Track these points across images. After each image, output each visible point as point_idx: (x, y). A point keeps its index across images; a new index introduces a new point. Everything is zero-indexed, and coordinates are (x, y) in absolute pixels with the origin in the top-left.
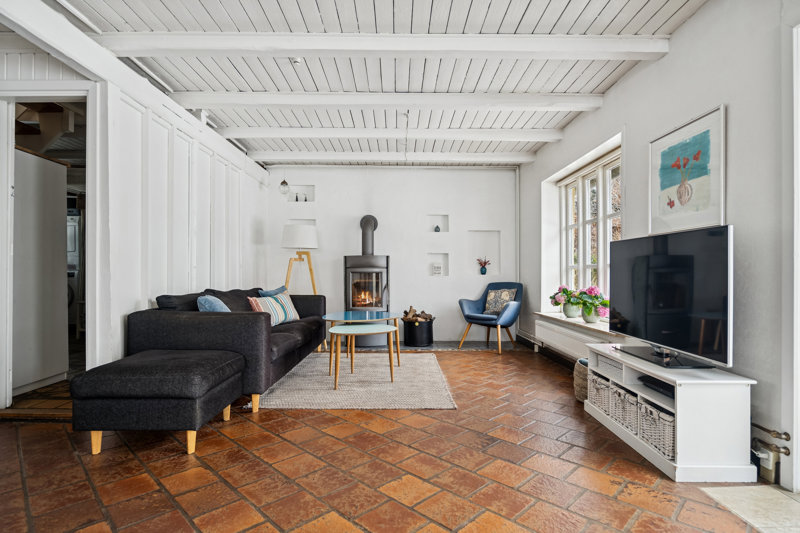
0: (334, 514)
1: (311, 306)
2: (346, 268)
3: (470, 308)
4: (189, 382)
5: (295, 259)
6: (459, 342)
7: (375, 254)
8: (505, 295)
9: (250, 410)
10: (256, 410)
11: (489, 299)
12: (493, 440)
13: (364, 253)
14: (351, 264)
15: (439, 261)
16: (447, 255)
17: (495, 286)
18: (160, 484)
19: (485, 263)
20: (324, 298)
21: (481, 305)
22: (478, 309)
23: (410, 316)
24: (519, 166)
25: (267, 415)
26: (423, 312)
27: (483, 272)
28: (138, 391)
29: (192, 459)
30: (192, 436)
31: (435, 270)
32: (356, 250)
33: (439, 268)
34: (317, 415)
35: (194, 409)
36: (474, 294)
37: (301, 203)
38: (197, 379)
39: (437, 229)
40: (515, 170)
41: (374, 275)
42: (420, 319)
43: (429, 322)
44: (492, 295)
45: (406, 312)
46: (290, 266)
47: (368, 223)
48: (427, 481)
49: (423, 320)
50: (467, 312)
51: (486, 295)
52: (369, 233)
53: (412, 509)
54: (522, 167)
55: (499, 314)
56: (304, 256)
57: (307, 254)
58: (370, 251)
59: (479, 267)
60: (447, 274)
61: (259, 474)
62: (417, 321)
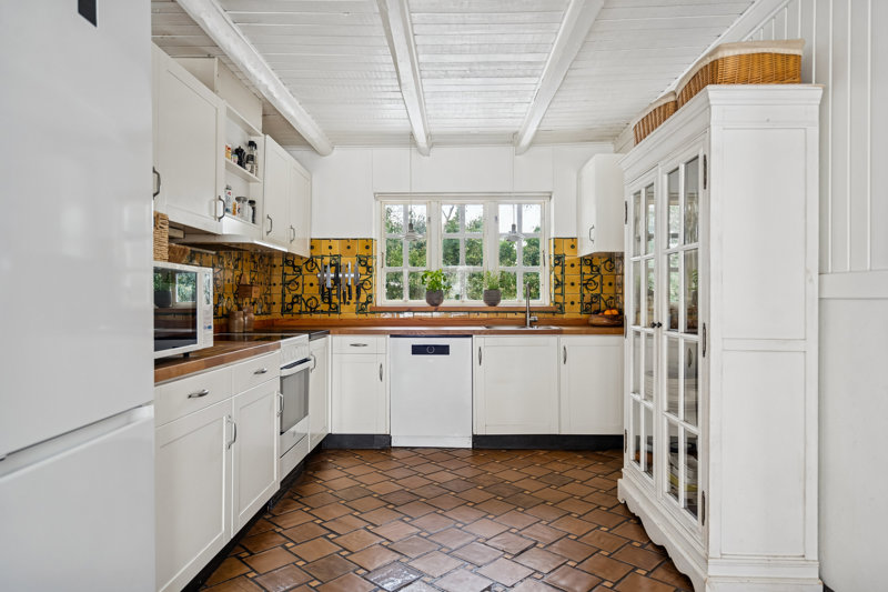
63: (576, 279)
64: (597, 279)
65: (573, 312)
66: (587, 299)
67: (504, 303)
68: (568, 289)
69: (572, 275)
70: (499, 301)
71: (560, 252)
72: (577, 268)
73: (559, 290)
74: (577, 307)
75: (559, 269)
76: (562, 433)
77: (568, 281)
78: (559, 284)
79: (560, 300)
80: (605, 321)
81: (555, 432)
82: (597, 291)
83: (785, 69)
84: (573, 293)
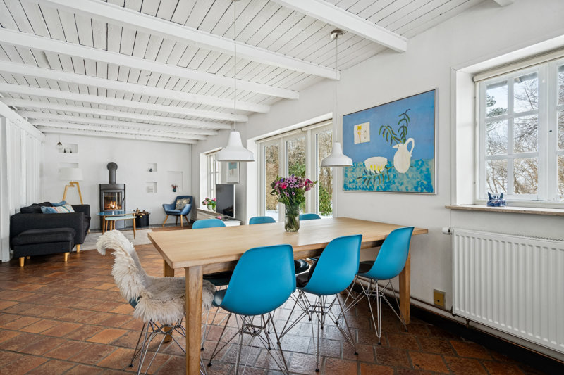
2: (100, 190)
3: (168, 208)
4: (68, 236)
5: (69, 186)
6: (162, 224)
7: (117, 183)
8: (185, 201)
10: (79, 251)
11: (177, 203)
13: (110, 182)
14: (102, 188)
15: (152, 186)
16: (156, 183)
17: (180, 198)
19: (176, 187)
20: (89, 206)
21: (174, 205)
22: (172, 208)
23: (138, 213)
24: (191, 144)
26: (144, 211)
27: (175, 191)
30: (67, 254)
31: (149, 190)
32: (107, 181)
33: (152, 189)
35: (69, 245)
36: (170, 202)
37: (68, 154)
39: (151, 170)
41: (117, 193)
42: (142, 214)
43: (147, 215)
44: (179, 202)
45: (135, 211)
46: (66, 189)
47: (112, 167)
49: (144, 215)
50: (167, 210)
51: (175, 201)
52: (113, 172)
54: (193, 146)
55: (181, 210)
56: (75, 184)
57: (77, 183)
58: (114, 182)
59: (172, 189)
60: (156, 192)
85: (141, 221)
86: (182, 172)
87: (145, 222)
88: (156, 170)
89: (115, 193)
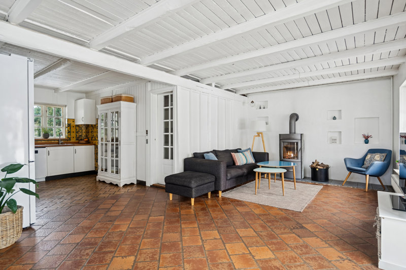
0: (217, 231)
1: (261, 157)
2: (280, 140)
3: (351, 163)
4: (190, 182)
5: (256, 136)
6: (343, 181)
7: (296, 132)
8: (377, 156)
9: (218, 197)
10: (220, 197)
11: (366, 159)
12: (302, 227)
13: (290, 132)
14: (282, 138)
15: (336, 136)
16: (341, 132)
17: (372, 151)
18: (180, 211)
19: (368, 137)
20: (268, 154)
21: (361, 162)
22: (359, 164)
23: (314, 165)
24: (393, 76)
25: (223, 199)
26: (322, 163)
27: (367, 142)
28: (178, 183)
29: (192, 207)
30: (193, 200)
31: (334, 141)
32: (286, 131)
33: (336, 139)
34: (240, 202)
35: (192, 191)
36: (358, 156)
37: (262, 109)
38: (193, 182)
39: (334, 118)
40: (390, 79)
41: (295, 143)
42: (319, 167)
43: (326, 169)
44: (369, 156)
45: (313, 163)
46: (254, 139)
47: (294, 117)
48: (256, 232)
49: (322, 168)
50: (348, 166)
51: (366, 155)
52: (293, 122)
53: (241, 237)
54: (395, 78)
55: (367, 168)
56: (260, 135)
57: (261, 133)
58: (293, 131)
59: (364, 139)
60: (340, 143)
61: (206, 216)
62: (317, 168)
63: (74, 130)
64: (81, 131)
65: (73, 140)
66: (78, 136)
67: (50, 137)
68: (72, 134)
69: (73, 130)
70: (49, 137)
71: (69, 123)
72: (75, 127)
73: (69, 134)
74: (75, 139)
75: (69, 127)
76: (75, 172)
77: (72, 131)
78: (69, 132)
79: (70, 136)
80: (84, 142)
81: (73, 172)
82: (81, 134)
83: (131, 100)
84: (73, 135)
85: (319, 174)
86: (378, 118)
87: (323, 176)
88: (340, 118)
89: (294, 143)
